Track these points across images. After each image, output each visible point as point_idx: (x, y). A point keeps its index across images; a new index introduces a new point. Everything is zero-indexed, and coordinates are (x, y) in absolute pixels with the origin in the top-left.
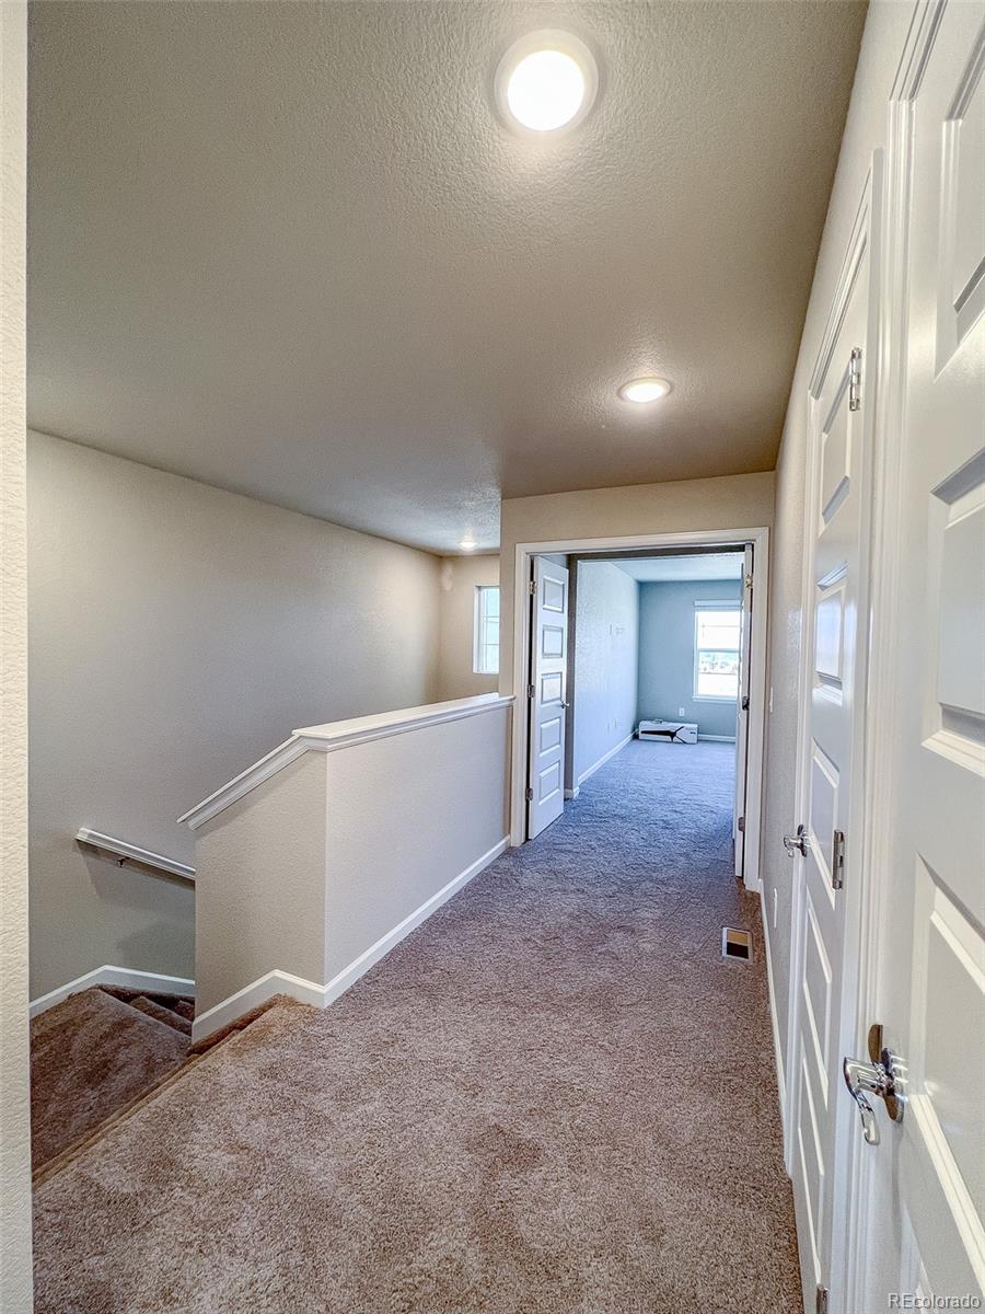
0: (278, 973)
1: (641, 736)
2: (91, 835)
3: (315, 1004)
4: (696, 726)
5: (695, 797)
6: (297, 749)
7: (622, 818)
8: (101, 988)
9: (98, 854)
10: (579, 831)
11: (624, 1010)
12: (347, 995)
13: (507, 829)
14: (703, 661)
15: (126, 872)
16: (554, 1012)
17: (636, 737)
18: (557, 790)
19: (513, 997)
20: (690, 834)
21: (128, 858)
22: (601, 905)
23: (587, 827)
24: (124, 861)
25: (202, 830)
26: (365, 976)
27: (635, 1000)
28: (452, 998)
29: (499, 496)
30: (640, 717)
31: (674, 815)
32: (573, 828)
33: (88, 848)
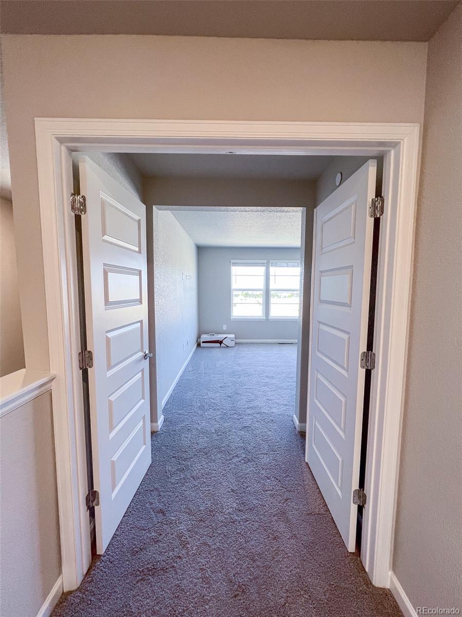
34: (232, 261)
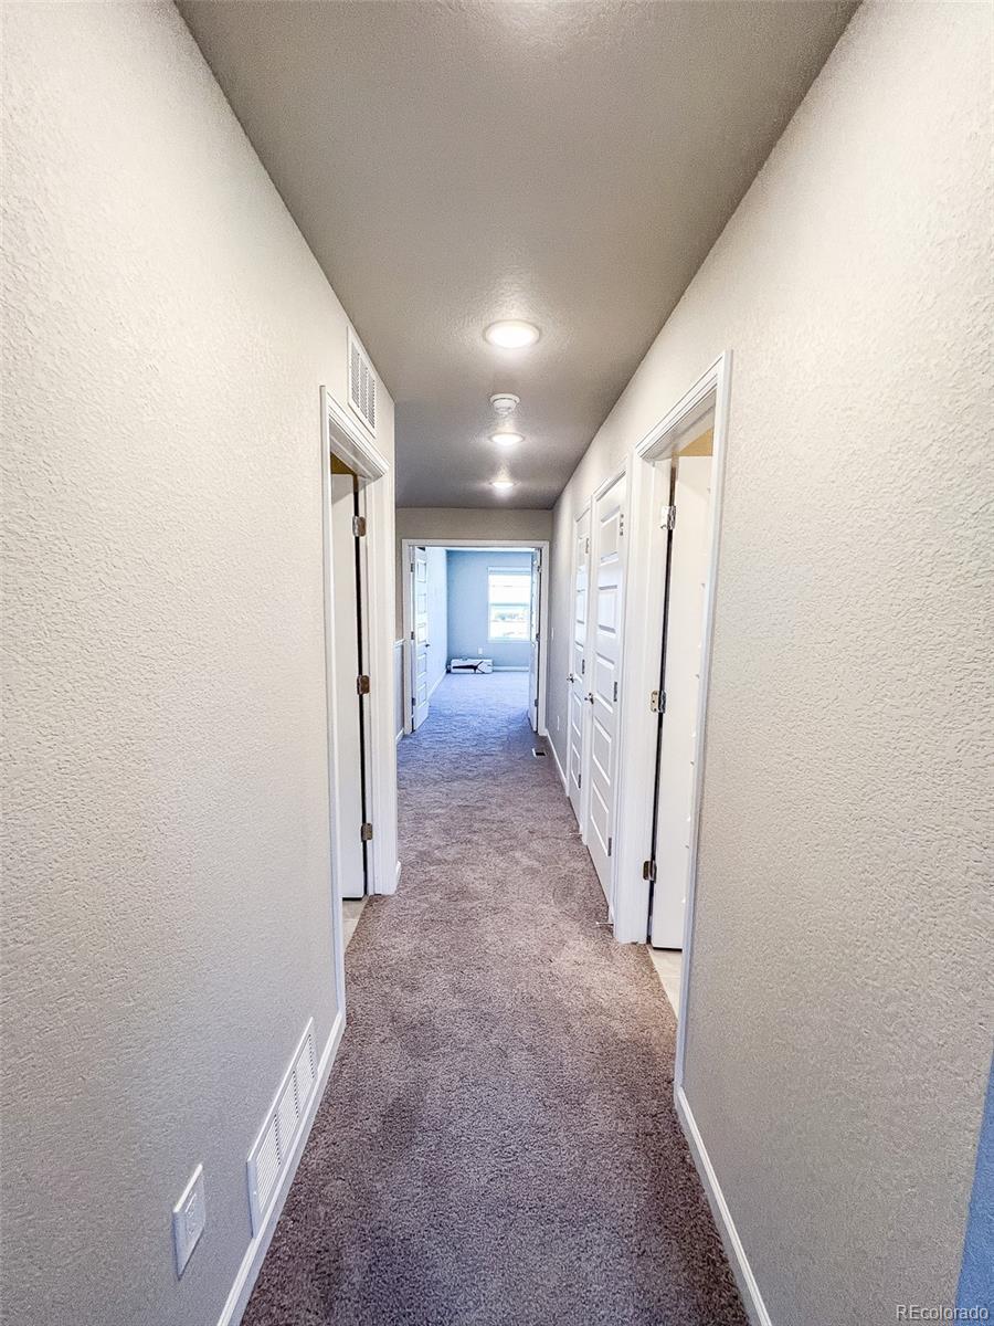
1: (453, 670)
4: (490, 661)
13: (403, 725)
14: (494, 612)
17: (448, 672)
30: (450, 657)
34: (490, 569)
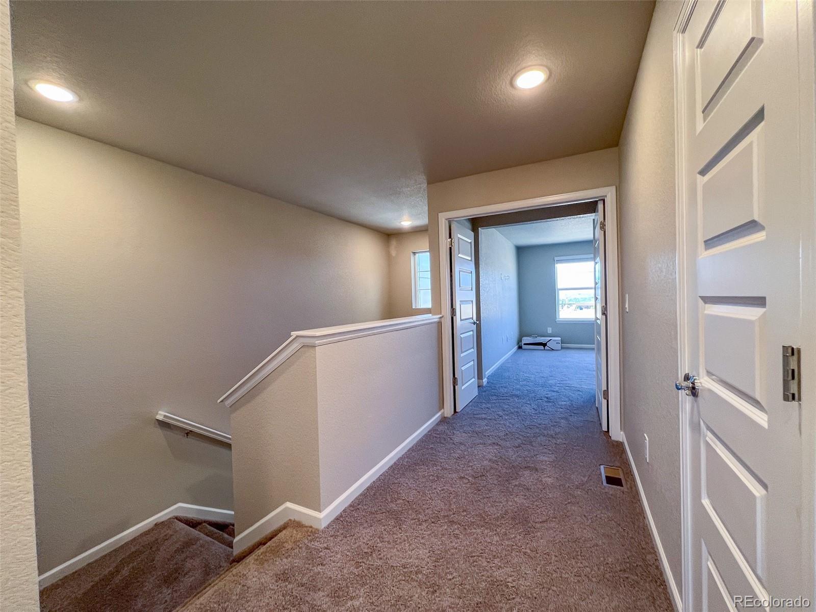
0: (288, 504)
1: (524, 347)
2: (165, 416)
3: (315, 526)
5: (565, 382)
6: (296, 346)
7: (517, 396)
8: (177, 518)
9: (172, 429)
10: (489, 405)
11: (538, 525)
12: (337, 519)
13: (442, 406)
14: (562, 296)
15: (190, 440)
16: (487, 529)
17: (520, 347)
18: (473, 379)
19: (456, 518)
20: (566, 405)
21: (191, 431)
22: (511, 452)
23: (495, 403)
24: (188, 433)
25: (235, 407)
26: (350, 506)
27: (544, 518)
28: (412, 519)
29: (425, 181)
30: (521, 335)
31: (553, 394)
32: (486, 404)
33: (163, 425)
